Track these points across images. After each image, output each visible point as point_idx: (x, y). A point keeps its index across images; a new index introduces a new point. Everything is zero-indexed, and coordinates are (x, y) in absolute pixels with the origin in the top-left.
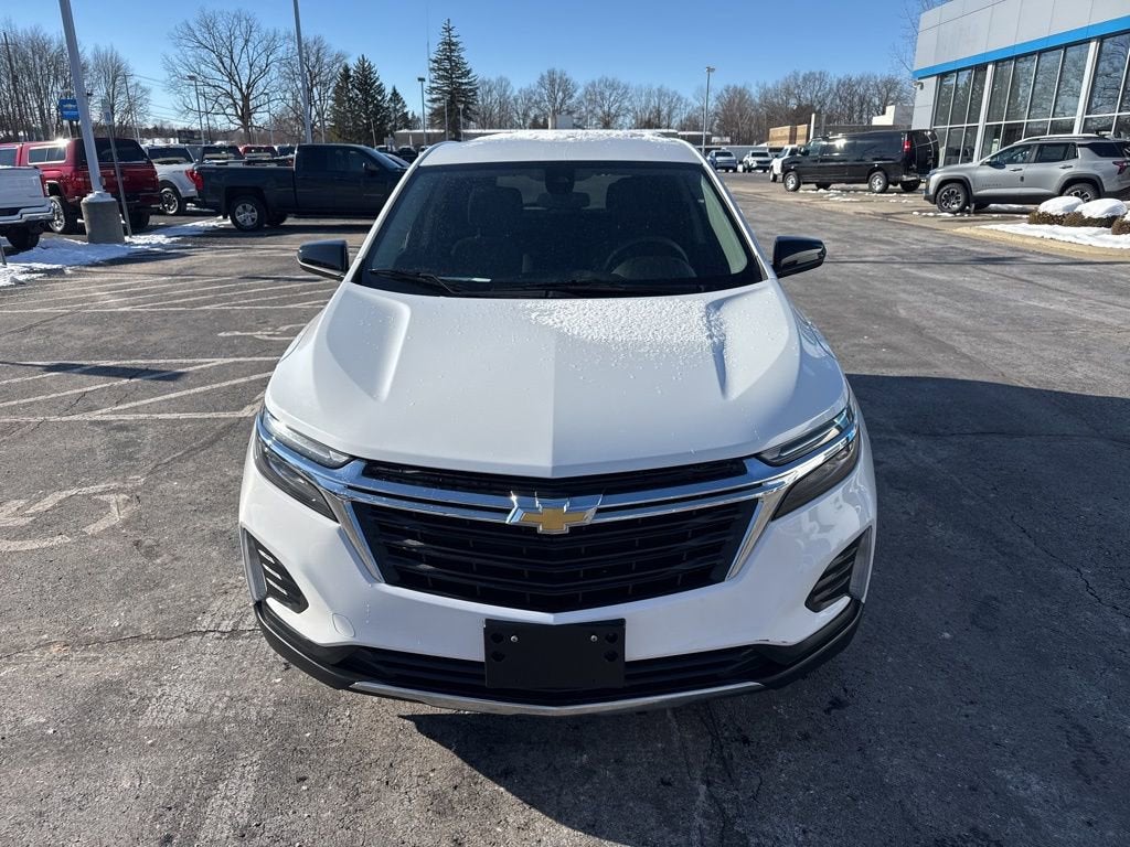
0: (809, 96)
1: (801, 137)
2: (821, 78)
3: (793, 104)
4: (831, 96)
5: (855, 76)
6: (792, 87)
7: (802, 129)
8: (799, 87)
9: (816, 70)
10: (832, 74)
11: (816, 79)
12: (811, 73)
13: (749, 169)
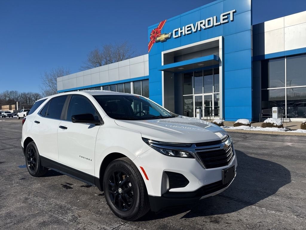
0: (12, 97)
1: (13, 108)
2: (16, 92)
3: (7, 99)
4: (20, 97)
5: (26, 92)
6: (6, 95)
7: (13, 106)
8: (9, 95)
9: (14, 90)
10: (19, 92)
11: (14, 93)
12: (12, 91)
13: (5, 116)
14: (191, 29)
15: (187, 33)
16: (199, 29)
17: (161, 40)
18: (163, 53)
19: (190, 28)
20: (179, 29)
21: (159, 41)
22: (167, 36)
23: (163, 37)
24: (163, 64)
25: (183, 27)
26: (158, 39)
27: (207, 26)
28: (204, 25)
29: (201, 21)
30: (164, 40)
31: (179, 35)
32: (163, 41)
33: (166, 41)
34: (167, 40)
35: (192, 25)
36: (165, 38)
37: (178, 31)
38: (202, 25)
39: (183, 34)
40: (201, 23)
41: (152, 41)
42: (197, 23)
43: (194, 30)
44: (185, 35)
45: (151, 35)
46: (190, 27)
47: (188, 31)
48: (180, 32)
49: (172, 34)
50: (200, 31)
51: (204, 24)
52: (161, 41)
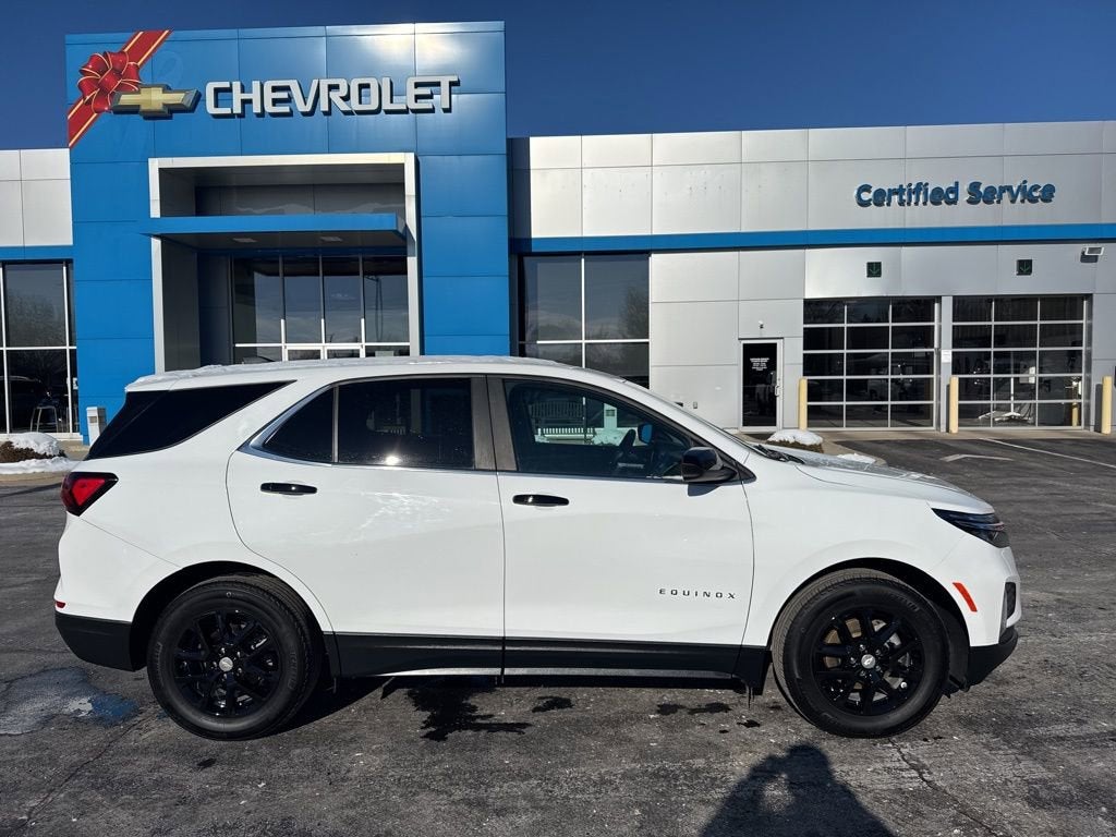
14: (289, 100)
15: (269, 108)
16: (324, 106)
17: (143, 108)
18: (155, 165)
19: (284, 95)
20: (237, 86)
21: (133, 110)
22: (176, 98)
23: (155, 98)
24: (155, 211)
25: (256, 85)
26: (127, 99)
27: (355, 105)
28: (346, 98)
29: (333, 82)
30: (160, 112)
31: (237, 109)
32: (152, 116)
33: (170, 118)
34: (174, 115)
35: (293, 84)
36: (165, 105)
37: (229, 90)
38: (335, 96)
39: (256, 108)
40: (332, 88)
41: (89, 102)
42: (315, 83)
43: (302, 107)
44: (262, 114)
45: (84, 73)
46: (287, 89)
47: (275, 102)
48: (237, 96)
49: (199, 98)
50: (327, 114)
51: (343, 92)
52: (144, 112)
